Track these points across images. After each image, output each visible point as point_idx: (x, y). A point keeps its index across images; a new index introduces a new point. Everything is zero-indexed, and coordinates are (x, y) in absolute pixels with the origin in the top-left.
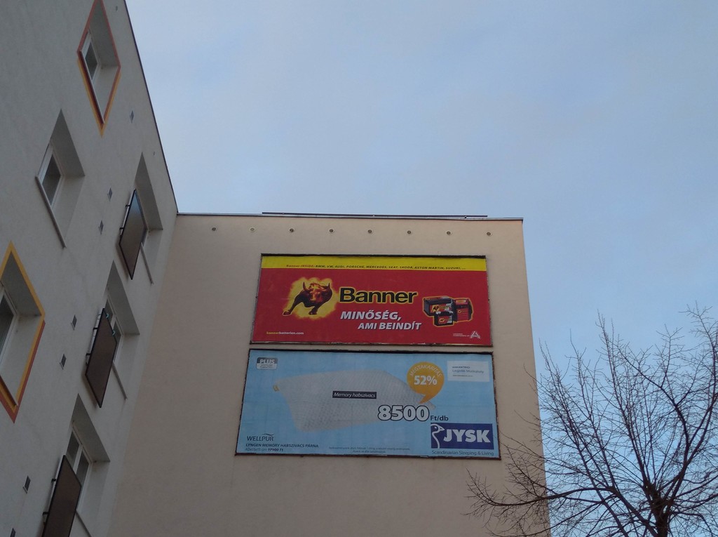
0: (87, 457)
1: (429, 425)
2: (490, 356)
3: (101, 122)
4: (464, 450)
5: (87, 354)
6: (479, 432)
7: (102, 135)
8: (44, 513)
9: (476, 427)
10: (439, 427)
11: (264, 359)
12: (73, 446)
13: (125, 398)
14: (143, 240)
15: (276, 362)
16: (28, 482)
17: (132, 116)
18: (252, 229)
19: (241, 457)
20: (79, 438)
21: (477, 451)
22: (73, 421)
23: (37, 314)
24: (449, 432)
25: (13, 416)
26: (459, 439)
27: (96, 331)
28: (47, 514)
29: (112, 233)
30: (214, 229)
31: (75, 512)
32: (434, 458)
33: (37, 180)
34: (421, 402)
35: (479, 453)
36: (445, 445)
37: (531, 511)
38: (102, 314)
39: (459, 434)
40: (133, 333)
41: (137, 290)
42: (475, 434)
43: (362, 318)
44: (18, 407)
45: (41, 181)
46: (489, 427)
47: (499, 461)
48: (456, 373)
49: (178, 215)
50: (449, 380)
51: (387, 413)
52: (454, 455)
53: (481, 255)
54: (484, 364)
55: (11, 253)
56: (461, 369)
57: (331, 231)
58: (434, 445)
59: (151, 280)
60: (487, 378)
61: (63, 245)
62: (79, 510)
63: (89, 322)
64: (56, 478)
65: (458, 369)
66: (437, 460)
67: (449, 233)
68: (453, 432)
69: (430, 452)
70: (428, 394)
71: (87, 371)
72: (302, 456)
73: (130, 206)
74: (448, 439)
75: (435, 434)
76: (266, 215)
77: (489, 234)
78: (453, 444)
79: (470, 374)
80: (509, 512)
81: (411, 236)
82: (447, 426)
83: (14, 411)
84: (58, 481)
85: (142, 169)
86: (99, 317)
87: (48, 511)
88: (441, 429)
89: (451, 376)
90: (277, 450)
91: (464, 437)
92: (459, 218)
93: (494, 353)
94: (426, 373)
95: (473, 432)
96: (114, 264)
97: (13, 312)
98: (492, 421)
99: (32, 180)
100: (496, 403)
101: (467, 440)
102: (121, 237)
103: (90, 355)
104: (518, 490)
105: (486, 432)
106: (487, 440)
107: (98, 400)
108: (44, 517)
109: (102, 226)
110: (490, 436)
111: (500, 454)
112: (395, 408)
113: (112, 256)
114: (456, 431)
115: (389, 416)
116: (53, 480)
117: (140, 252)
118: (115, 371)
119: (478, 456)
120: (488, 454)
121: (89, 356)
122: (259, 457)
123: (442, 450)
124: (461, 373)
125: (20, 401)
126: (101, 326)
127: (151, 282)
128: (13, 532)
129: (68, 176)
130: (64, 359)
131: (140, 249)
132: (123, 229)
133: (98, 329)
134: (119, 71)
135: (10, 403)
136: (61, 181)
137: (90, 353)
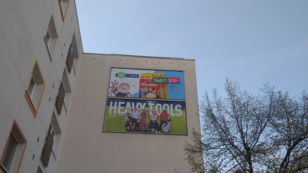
0: (54, 131)
3: (63, 20)
7: (63, 24)
12: (50, 127)
13: (67, 112)
17: (72, 19)
18: (108, 59)
19: (105, 133)
23: (43, 83)
25: (35, 117)
28: (44, 150)
29: (65, 57)
30: (95, 59)
40: (69, 91)
41: (71, 77)
44: (37, 114)
47: (187, 136)
49: (83, 53)
53: (182, 71)
55: (36, 62)
57: (134, 61)
61: (51, 61)
62: (53, 149)
63: (57, 87)
66: (168, 135)
67: (172, 63)
71: (56, 104)
76: (112, 55)
81: (160, 64)
83: (35, 115)
85: (74, 37)
86: (60, 85)
87: (44, 148)
89: (172, 109)
92: (175, 59)
93: (186, 102)
96: (65, 68)
97: (35, 82)
102: (67, 59)
107: (59, 113)
109: (62, 55)
111: (187, 134)
113: (65, 65)
116: (46, 139)
118: (64, 104)
121: (57, 98)
122: (110, 133)
125: (37, 112)
126: (61, 88)
127: (75, 75)
128: (34, 155)
129: (52, 38)
130: (50, 99)
131: (72, 64)
132: (68, 57)
133: (60, 89)
134: (69, 3)
135: (34, 112)
136: (50, 39)
137: (57, 96)
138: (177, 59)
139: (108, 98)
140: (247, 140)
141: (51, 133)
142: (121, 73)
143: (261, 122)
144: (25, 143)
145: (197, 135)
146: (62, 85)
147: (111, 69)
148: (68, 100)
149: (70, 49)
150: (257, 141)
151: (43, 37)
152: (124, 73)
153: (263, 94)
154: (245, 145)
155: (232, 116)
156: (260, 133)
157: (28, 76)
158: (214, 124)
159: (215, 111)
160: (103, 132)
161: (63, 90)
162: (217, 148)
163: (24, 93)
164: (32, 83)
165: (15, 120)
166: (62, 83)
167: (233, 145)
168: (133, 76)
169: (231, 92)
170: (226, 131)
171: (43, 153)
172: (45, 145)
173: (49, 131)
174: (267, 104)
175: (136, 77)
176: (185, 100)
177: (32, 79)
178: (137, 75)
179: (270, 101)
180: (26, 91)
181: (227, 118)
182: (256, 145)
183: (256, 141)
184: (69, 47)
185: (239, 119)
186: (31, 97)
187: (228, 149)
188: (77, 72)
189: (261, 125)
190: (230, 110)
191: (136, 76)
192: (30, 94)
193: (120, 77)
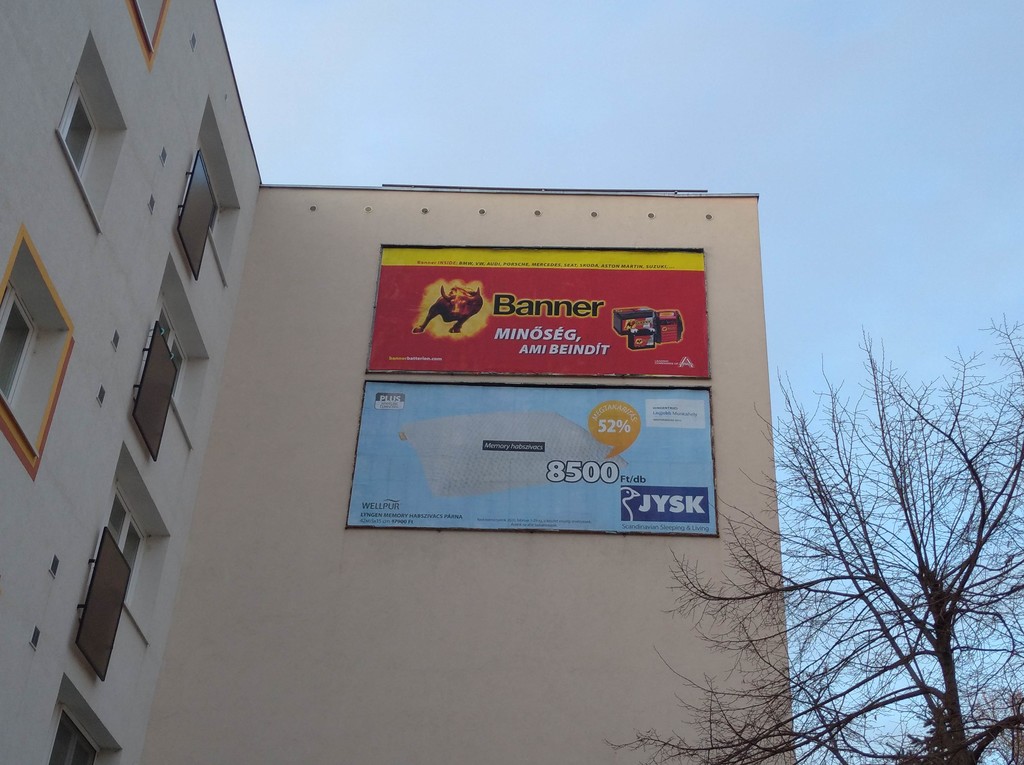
0: (137, 529)
1: (618, 488)
2: (706, 394)
3: (148, 50)
4: (668, 524)
5: (135, 386)
6: (689, 498)
7: (150, 69)
8: (79, 606)
9: (685, 492)
10: (633, 491)
11: (385, 394)
13: (190, 447)
14: (211, 224)
15: (403, 399)
16: (56, 563)
17: (193, 41)
18: (368, 209)
19: (355, 532)
20: (125, 503)
21: (685, 525)
22: (117, 480)
23: (62, 328)
24: (647, 498)
25: (33, 472)
26: (661, 509)
27: (146, 353)
28: (83, 607)
29: (168, 212)
30: (313, 209)
31: (122, 605)
32: (624, 534)
33: (57, 133)
34: (608, 457)
35: (688, 528)
36: (640, 516)
37: (759, 608)
38: (155, 330)
39: (661, 502)
40: (200, 357)
41: (204, 295)
42: (684, 502)
43: (525, 337)
44: (39, 460)
45: (64, 136)
46: (703, 492)
47: (716, 540)
48: (658, 417)
49: (262, 187)
50: (648, 425)
51: (559, 471)
52: (653, 531)
53: (698, 247)
54: (697, 404)
55: (23, 240)
56: (664, 411)
57: (482, 212)
58: (625, 516)
59: (223, 281)
60: (702, 423)
61: (98, 230)
62: (128, 602)
63: (136, 341)
64: (95, 558)
65: (659, 411)
66: (628, 538)
67: (651, 216)
68: (652, 498)
69: (620, 526)
70: (617, 445)
71: (134, 411)
72: (439, 530)
73: (192, 174)
74: (645, 508)
75: (627, 502)
76: (388, 188)
77: (709, 217)
78: (652, 515)
79: (679, 417)
80: (729, 609)
81: (597, 219)
82: (643, 490)
83: (33, 465)
84: (97, 562)
85: (209, 119)
86: (151, 334)
87: (84, 603)
88: (635, 494)
89: (650, 420)
90: (404, 522)
91: (668, 505)
92: (667, 194)
93: (712, 389)
94: (616, 416)
95: (681, 498)
96: (170, 257)
97: (30, 327)
98: (708, 483)
99: (51, 136)
100: (714, 459)
101: (672, 510)
102: (180, 218)
103: (139, 387)
104: (742, 579)
105: (699, 499)
106: (700, 510)
107: (151, 450)
108: (79, 612)
109: (152, 203)
110: (704, 504)
111: (718, 529)
112: (570, 465)
114: (656, 498)
115: (562, 476)
116: (91, 561)
117: (208, 240)
118: (175, 411)
119: (686, 531)
120: (701, 528)
121: (137, 389)
122: (380, 531)
123: (637, 523)
124: (664, 417)
125: (41, 450)
126: (154, 347)
127: (224, 283)
129: (103, 130)
130: (102, 392)
131: (208, 237)
132: (183, 207)
133: (149, 350)
135: (28, 453)
137: (139, 384)
138: (674, 194)
139: (367, 381)
147: (381, 253)
149: (190, 173)
171: (81, 622)
176: (708, 378)
184: (183, 166)
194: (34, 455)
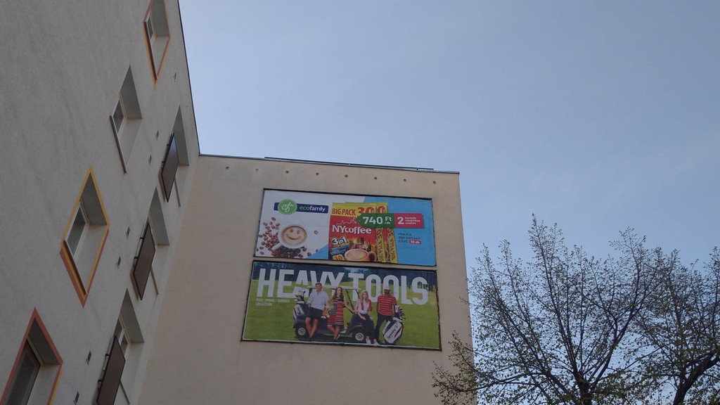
0: (127, 338)
2: (434, 273)
3: (156, 78)
5: (135, 258)
7: (155, 88)
8: (99, 381)
12: (118, 328)
13: (157, 293)
16: (90, 355)
17: (175, 76)
18: (257, 170)
19: (245, 342)
20: (123, 323)
23: (103, 222)
25: (83, 303)
27: (141, 240)
28: (101, 381)
29: (157, 165)
30: (227, 168)
31: (120, 381)
32: (392, 348)
33: (111, 118)
38: (147, 228)
40: (165, 243)
41: (169, 209)
44: (87, 296)
47: (440, 352)
49: (200, 155)
52: (407, 347)
53: (428, 197)
55: (90, 174)
57: (317, 174)
61: (125, 172)
62: (124, 379)
63: (138, 232)
64: (109, 353)
67: (405, 180)
71: (134, 271)
76: (267, 159)
81: (377, 180)
83: (85, 298)
84: (110, 355)
85: (179, 117)
86: (144, 230)
87: (102, 379)
92: (413, 170)
93: (437, 272)
96: (156, 189)
97: (86, 221)
99: (108, 119)
100: (438, 308)
102: (163, 169)
103: (137, 258)
107: (140, 294)
108: (99, 384)
109: (151, 159)
111: (441, 346)
113: (155, 183)
116: (107, 355)
117: (174, 183)
118: (152, 273)
119: (424, 347)
121: (136, 260)
122: (260, 343)
125: (88, 292)
126: (146, 236)
127: (179, 205)
128: (78, 395)
129: (128, 118)
130: (120, 260)
131: (174, 179)
132: (164, 162)
133: (143, 238)
134: (169, 40)
135: (82, 292)
136: (124, 122)
137: (137, 256)
138: (417, 170)
139: (254, 261)
140: (583, 365)
141: (120, 342)
142: (286, 202)
143: (616, 320)
144: (58, 367)
145: (463, 350)
146: (148, 230)
147: (264, 192)
148: (161, 264)
149: (169, 145)
150: (606, 367)
151: (109, 117)
152: (292, 203)
153: (618, 255)
154: (578, 375)
155: (546, 306)
156: (613, 348)
157: (70, 207)
158: (503, 325)
159: (505, 294)
160: (242, 340)
161: (151, 240)
162: (510, 383)
163: (58, 246)
164: (79, 223)
165: (35, 312)
166: (148, 224)
167: (548, 374)
168: (314, 209)
169: (543, 249)
170: (532, 340)
171: (99, 390)
172: (105, 372)
173: (116, 338)
174: (629, 277)
175: (321, 212)
176: (436, 265)
177: (79, 214)
178: (323, 207)
179: (636, 271)
180: (65, 242)
181: (536, 310)
182: (603, 376)
183: (603, 366)
184: (166, 141)
185: (563, 314)
186: (76, 257)
187: (537, 385)
188: (185, 198)
189: (615, 327)
190: (541, 292)
191: (321, 209)
192: (74, 251)
193: (283, 212)
194: (85, 293)
